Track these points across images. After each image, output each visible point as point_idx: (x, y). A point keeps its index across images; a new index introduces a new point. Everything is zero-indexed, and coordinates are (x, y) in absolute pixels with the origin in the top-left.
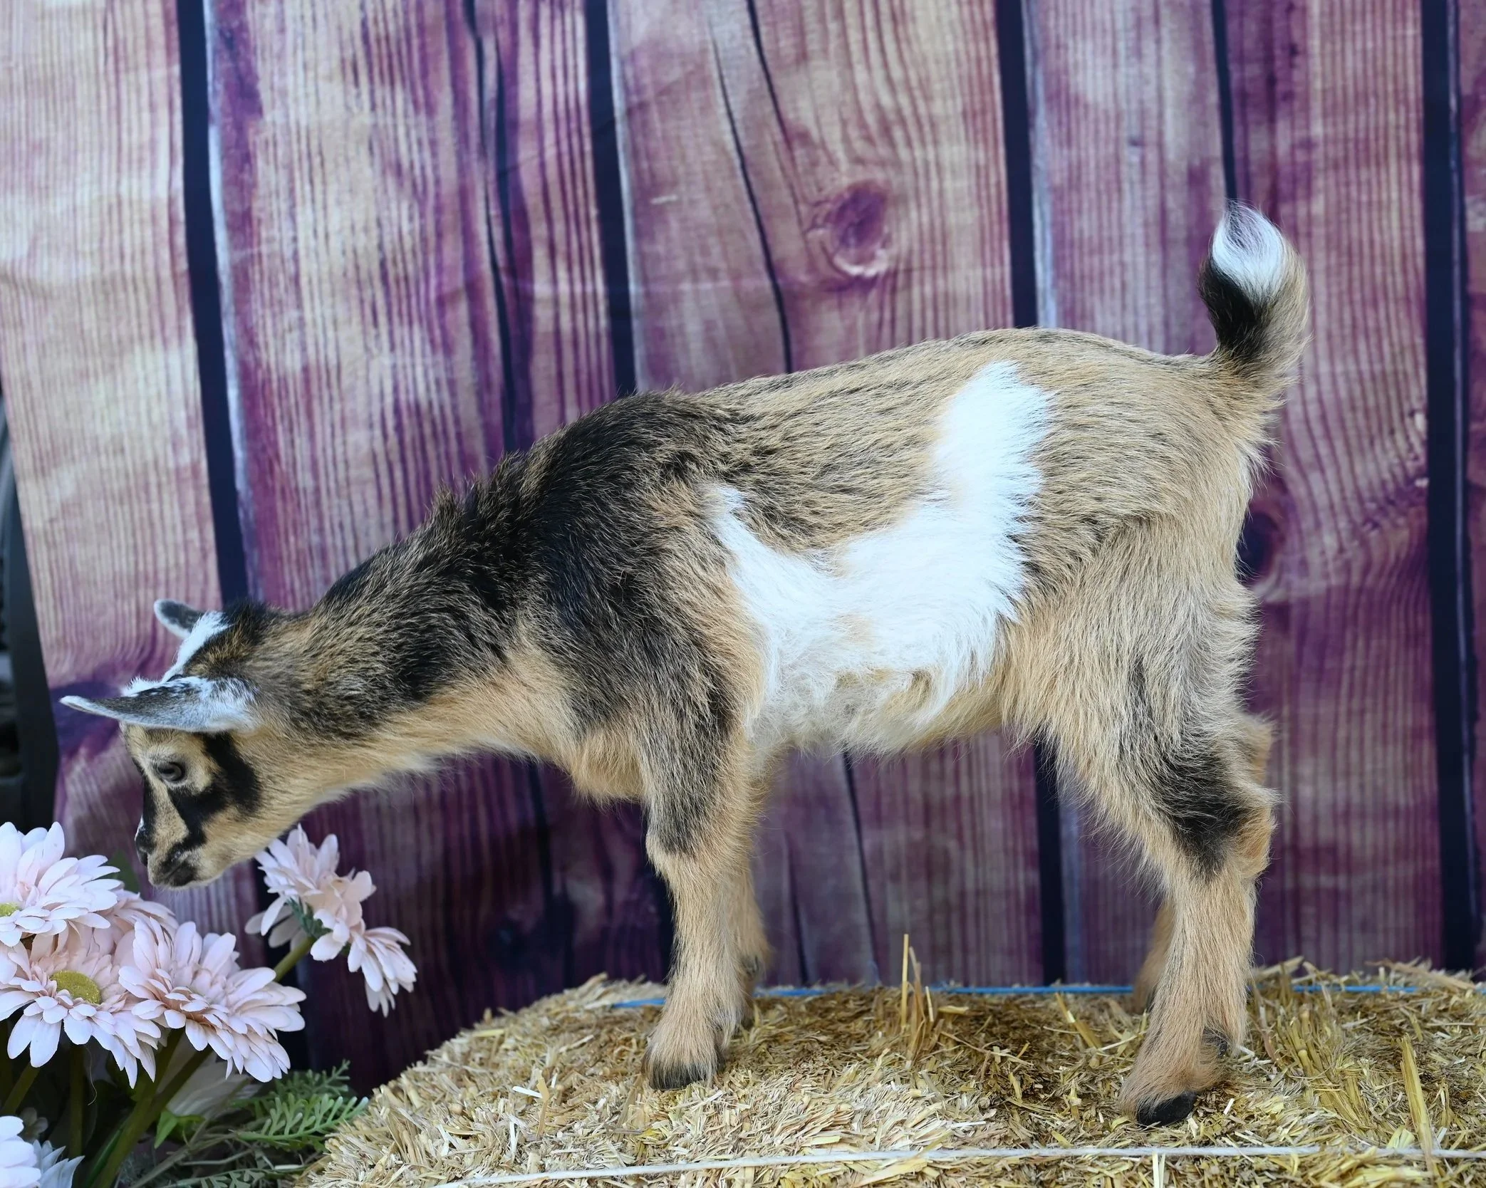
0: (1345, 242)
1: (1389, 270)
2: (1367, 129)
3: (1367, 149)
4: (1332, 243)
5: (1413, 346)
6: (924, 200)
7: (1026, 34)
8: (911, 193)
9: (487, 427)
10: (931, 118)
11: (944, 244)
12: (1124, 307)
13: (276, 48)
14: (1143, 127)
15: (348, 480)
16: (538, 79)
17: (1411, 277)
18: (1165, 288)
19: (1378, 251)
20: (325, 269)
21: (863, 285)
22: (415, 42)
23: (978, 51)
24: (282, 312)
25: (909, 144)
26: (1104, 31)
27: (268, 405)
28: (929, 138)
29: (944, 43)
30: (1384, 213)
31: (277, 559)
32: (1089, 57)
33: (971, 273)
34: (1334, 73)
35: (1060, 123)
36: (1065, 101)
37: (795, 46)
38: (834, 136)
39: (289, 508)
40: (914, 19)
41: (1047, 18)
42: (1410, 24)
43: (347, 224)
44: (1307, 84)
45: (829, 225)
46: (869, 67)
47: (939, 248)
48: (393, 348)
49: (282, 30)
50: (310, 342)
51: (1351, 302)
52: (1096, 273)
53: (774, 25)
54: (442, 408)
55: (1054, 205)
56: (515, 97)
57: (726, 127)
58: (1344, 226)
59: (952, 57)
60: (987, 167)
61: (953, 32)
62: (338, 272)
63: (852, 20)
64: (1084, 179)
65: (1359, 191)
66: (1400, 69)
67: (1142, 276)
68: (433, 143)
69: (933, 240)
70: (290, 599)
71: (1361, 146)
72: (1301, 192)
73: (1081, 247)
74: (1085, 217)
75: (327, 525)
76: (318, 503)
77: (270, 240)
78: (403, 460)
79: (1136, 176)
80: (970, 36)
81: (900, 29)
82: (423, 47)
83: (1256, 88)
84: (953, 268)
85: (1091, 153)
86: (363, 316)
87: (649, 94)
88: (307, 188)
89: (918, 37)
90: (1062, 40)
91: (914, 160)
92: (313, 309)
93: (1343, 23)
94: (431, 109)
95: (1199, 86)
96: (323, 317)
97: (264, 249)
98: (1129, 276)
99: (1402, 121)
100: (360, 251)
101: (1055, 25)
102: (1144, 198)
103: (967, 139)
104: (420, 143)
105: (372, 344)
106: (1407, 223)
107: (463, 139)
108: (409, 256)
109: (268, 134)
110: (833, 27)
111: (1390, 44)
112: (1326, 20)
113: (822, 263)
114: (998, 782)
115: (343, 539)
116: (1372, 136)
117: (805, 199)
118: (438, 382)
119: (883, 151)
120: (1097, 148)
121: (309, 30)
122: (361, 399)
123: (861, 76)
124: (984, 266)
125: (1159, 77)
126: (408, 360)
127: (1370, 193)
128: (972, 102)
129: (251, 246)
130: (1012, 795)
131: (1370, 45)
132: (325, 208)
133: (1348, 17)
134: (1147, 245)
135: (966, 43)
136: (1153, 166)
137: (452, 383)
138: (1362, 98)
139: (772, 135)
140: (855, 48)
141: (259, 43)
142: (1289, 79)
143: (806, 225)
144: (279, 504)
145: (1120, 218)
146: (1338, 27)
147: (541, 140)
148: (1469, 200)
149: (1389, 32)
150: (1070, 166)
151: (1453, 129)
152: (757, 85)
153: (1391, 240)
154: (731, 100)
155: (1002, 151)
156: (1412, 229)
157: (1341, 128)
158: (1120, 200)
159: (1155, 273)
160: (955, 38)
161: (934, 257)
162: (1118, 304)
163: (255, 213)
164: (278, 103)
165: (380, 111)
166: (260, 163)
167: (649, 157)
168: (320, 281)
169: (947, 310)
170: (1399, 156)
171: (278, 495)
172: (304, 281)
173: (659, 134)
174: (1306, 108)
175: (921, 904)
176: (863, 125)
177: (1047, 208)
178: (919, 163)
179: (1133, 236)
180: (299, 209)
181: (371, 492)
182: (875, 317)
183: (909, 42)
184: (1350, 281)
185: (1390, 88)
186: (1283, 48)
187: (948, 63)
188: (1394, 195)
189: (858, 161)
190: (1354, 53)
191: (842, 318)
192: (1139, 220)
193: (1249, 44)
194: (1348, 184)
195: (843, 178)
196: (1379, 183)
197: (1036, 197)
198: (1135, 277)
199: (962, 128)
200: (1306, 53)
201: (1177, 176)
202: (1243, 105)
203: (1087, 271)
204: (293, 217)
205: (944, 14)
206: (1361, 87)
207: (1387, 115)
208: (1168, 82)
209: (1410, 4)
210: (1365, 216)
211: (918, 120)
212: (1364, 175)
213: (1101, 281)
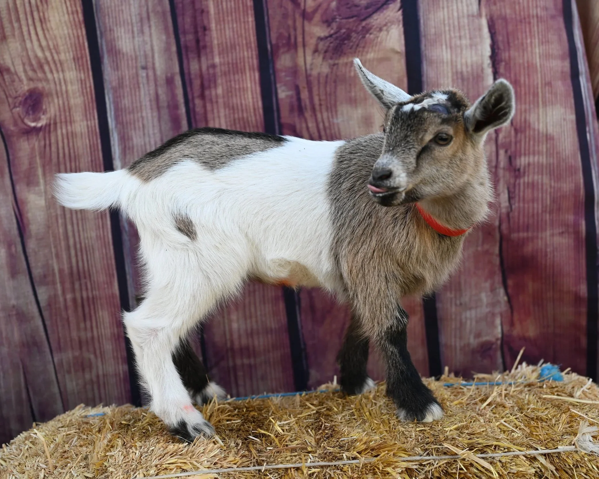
1: (249, 114)
2: (236, 59)
3: (237, 66)
4: (226, 105)
6: (60, 95)
7: (97, 25)
8: (54, 92)
10: (60, 61)
11: (70, 112)
12: (144, 134)
14: (146, 62)
17: (258, 117)
18: (160, 126)
19: (244, 108)
21: (37, 130)
23: (78, 34)
25: (51, 71)
26: (128, 24)
28: (60, 69)
29: (63, 30)
30: (246, 92)
32: (123, 34)
33: (82, 123)
34: (221, 36)
35: (113, 61)
36: (115, 52)
38: (20, 69)
40: (49, 21)
41: (105, 19)
42: (250, 16)
44: (212, 42)
45: (21, 106)
47: (67, 114)
52: (132, 121)
55: (113, 95)
58: (230, 98)
59: (67, 36)
60: (85, 80)
61: (67, 25)
63: (23, 22)
64: (124, 84)
65: (235, 85)
67: (150, 121)
69: (65, 111)
72: (212, 85)
73: (125, 111)
74: (126, 99)
79: (145, 81)
80: (74, 27)
81: (44, 25)
83: (192, 44)
84: (74, 122)
85: (127, 73)
89: (52, 29)
90: (112, 28)
91: (54, 78)
93: (224, 17)
95: (168, 44)
98: (145, 122)
99: (250, 55)
101: (109, 22)
102: (149, 90)
103: (76, 69)
106: (255, 96)
110: (16, 25)
111: (243, 25)
112: (217, 16)
113: (19, 122)
114: (109, 330)
117: (11, 96)
119: (40, 75)
120: (129, 70)
123: (29, 45)
124: (87, 121)
125: (151, 41)
127: (239, 84)
128: (77, 55)
130: (115, 333)
131: (235, 26)
133: (225, 14)
134: (152, 109)
135: (72, 30)
136: (151, 78)
138: (233, 47)
140: (25, 33)
142: (204, 40)
143: (12, 106)
145: (140, 99)
146: (221, 19)
148: (278, 85)
150: (118, 78)
151: (270, 58)
153: (249, 103)
155: (91, 73)
156: (257, 98)
157: (226, 59)
158: (139, 91)
159: (156, 120)
160: (68, 28)
161: (66, 118)
162: (142, 133)
169: (73, 138)
170: (250, 70)
174: (212, 52)
175: (81, 382)
176: (31, 65)
177: (111, 96)
178: (56, 79)
179: (146, 105)
182: (42, 143)
183: (48, 30)
185: (244, 42)
186: (201, 28)
187: (65, 38)
188: (249, 85)
189: (30, 79)
190: (229, 28)
191: (29, 145)
192: (148, 99)
193: (187, 27)
194: (230, 81)
195: (25, 87)
197: (106, 91)
198: (148, 122)
199: (73, 64)
200: (210, 30)
201: (162, 81)
202: (187, 51)
203: (128, 120)
205: (62, 18)
206: (233, 42)
207: (243, 53)
208: (155, 43)
209: (249, 8)
210: (238, 94)
211: (54, 62)
212: (237, 77)
213: (134, 124)
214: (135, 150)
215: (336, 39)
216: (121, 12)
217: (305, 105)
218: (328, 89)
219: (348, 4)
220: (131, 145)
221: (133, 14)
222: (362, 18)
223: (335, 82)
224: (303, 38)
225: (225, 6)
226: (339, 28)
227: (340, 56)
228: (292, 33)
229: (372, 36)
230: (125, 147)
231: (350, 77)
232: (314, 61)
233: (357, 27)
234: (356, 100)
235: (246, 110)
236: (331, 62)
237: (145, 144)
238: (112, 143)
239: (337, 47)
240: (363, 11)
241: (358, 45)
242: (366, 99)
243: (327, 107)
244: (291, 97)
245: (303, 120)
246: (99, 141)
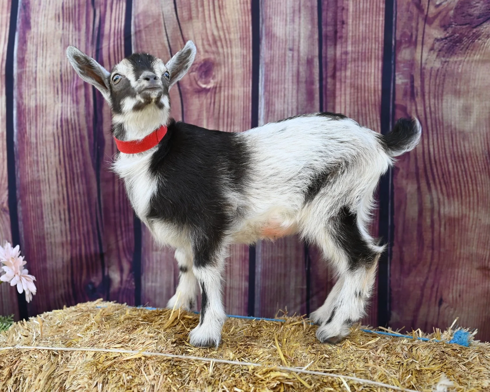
0: (356, 85)
1: (370, 95)
2: (365, 49)
3: (365, 55)
4: (352, 86)
5: (377, 120)
6: (226, 65)
7: (260, 14)
8: (222, 62)
9: (88, 127)
10: (230, 39)
11: (232, 79)
12: (284, 102)
13: (37, 10)
14: (293, 45)
15: (46, 140)
16: (111, 22)
17: (377, 97)
18: (298, 97)
19: (366, 89)
20: (44, 77)
21: (206, 91)
22: (77, 9)
23: (245, 19)
24: (30, 88)
26: (283, 14)
27: (24, 116)
28: (229, 46)
29: (235, 16)
30: (369, 76)
31: (24, 163)
32: (278, 21)
33: (240, 89)
34: (356, 30)
35: (269, 42)
36: (271, 35)
37: (188, 15)
39: (29, 148)
40: (226, 8)
41: (267, 9)
42: (381, 16)
43: (52, 63)
44: (347, 33)
45: (197, 71)
46: (210, 22)
47: (230, 80)
48: (62, 101)
49: (40, 4)
50: (38, 98)
51: (358, 105)
52: (276, 91)
53: (181, 8)
54: (75, 121)
55: (265, 69)
56: (104, 27)
57: (165, 39)
58: (356, 80)
59: (237, 20)
60: (246, 56)
61: (238, 12)
62: (48, 77)
63: (206, 8)
64: (275, 61)
65: (362, 69)
66: (377, 30)
67: (290, 92)
68: (79, 40)
69: (228, 78)
70: (27, 176)
71: (363, 55)
72: (343, 68)
73: (273, 82)
74: (274, 72)
75: (39, 154)
76: (37, 147)
77: (29, 67)
78: (62, 136)
79: (290, 61)
80: (243, 14)
81: (221, 11)
82: (79, 11)
83: (331, 34)
84: (234, 87)
85: (277, 52)
86: (54, 91)
87: (142, 28)
88: (41, 52)
89: (227, 14)
90: (271, 16)
91: (224, 52)
92: (40, 88)
93: (359, 15)
94: (79, 30)
95: (312, 32)
96: (43, 91)
97: (27, 69)
98: (286, 92)
99: (377, 47)
100: (55, 71)
101: (269, 11)
102: (292, 67)
103: (241, 46)
104: (75, 40)
105: (56, 100)
106: (376, 80)
107: (87, 39)
108: (69, 74)
109: (32, 35)
110: (200, 9)
111: (374, 22)
112: (354, 14)
113: (194, 83)
114: (239, 252)
115: (44, 159)
116: (367, 51)
118: (74, 113)
119: (214, 49)
120: (279, 50)
121: (47, 5)
122: (52, 116)
123: (208, 25)
124: (244, 87)
125: (299, 29)
126: (66, 105)
127: (365, 69)
128: (243, 35)
129: (23, 68)
130: (242, 257)
131: (368, 22)
132: (46, 58)
133: (361, 13)
134: (293, 82)
135: (242, 16)
136: (296, 58)
137: (78, 113)
138: (364, 39)
139: (180, 42)
140: (207, 16)
141: (32, 8)
142: (341, 32)
143: (190, 71)
144: (26, 147)
145: (285, 74)
147: (109, 40)
148: (397, 74)
149: (374, 19)
150: (271, 57)
151: (393, 51)
152: (175, 26)
153: (371, 85)
154: (167, 31)
155: (250, 50)
156: (378, 82)
157: (357, 48)
158: (285, 68)
159: (295, 91)
160: (239, 15)
161: (229, 84)
162: (282, 101)
163: (26, 58)
164: (36, 26)
165: (65, 30)
166: (29, 44)
167: (141, 47)
168: (42, 80)
169: (232, 101)
170: (375, 58)
171: (25, 144)
172: (38, 80)
173: (144, 40)
174: (346, 41)
176: (208, 40)
177: (263, 69)
178: (226, 53)
179: (288, 79)
180: (38, 58)
181: (52, 145)
182: (209, 101)
183: (224, 15)
184: (357, 97)
185: (374, 36)
186: (340, 22)
187: (236, 22)
188: (373, 71)
190: (363, 24)
191: (199, 101)
192: (291, 74)
193: (329, 20)
194: (358, 67)
195: (202, 57)
196: (368, 67)
197: (260, 66)
198: (288, 93)
199: (239, 42)
200: (347, 23)
201: (303, 61)
202: (326, 39)
203: (274, 90)
204: (36, 60)
205: (235, 7)
206: (364, 36)
207: (372, 45)
208: (302, 31)
209: (381, 10)
210: (363, 77)
211: (226, 40)
212: (363, 64)
213: (278, 93)
214: (276, 114)
215: (451, 41)
216: (279, 5)
217: (417, 92)
218: (438, 81)
219: (463, 13)
220: (273, 109)
221: (288, 6)
222: (474, 25)
223: (444, 75)
224: (423, 38)
225: (361, 6)
226: (454, 33)
227: (452, 55)
228: (414, 33)
229: (480, 41)
230: (269, 111)
231: (458, 73)
232: (429, 57)
233: (468, 32)
234: (460, 92)
235: (368, 90)
236: (443, 59)
237: (284, 110)
238: (260, 106)
239: (450, 47)
240: (475, 20)
241: (467, 48)
242: (468, 92)
243: (435, 95)
244: (406, 84)
245: (413, 104)
246: (251, 104)
